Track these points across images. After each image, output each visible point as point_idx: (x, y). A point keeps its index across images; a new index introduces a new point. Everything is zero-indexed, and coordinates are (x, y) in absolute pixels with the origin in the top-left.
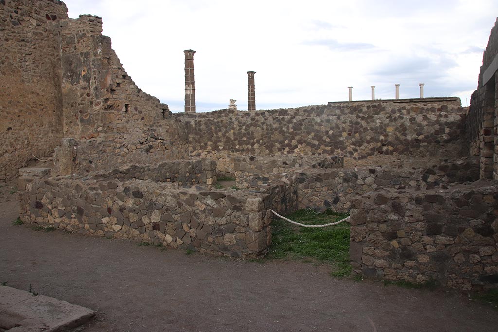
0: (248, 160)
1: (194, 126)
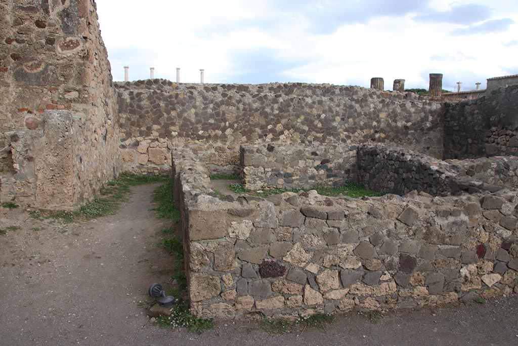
0: (265, 150)
1: (128, 100)
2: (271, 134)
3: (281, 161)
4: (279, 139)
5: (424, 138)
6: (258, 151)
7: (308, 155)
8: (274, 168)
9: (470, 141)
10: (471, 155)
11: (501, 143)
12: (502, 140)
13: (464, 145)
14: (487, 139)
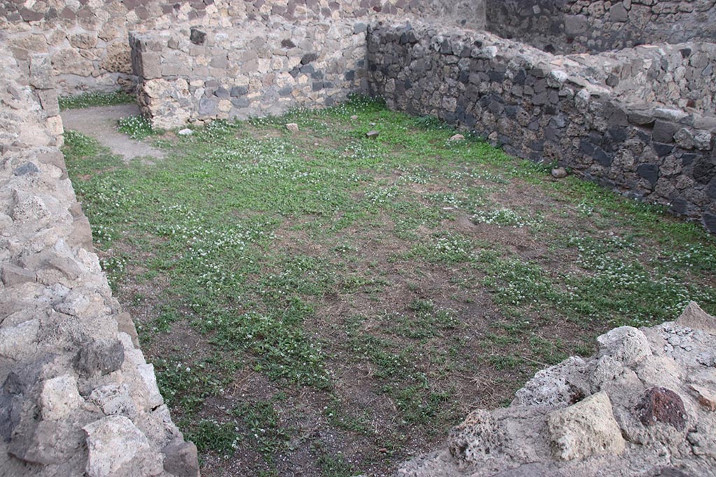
0: (186, 42)
2: (187, 4)
3: (223, 63)
4: (204, 13)
5: (458, 4)
6: (171, 44)
7: (275, 47)
8: (209, 79)
9: (536, 9)
10: (538, 34)
11: (595, 14)
12: (597, 9)
13: (524, 18)
14: (569, 6)
